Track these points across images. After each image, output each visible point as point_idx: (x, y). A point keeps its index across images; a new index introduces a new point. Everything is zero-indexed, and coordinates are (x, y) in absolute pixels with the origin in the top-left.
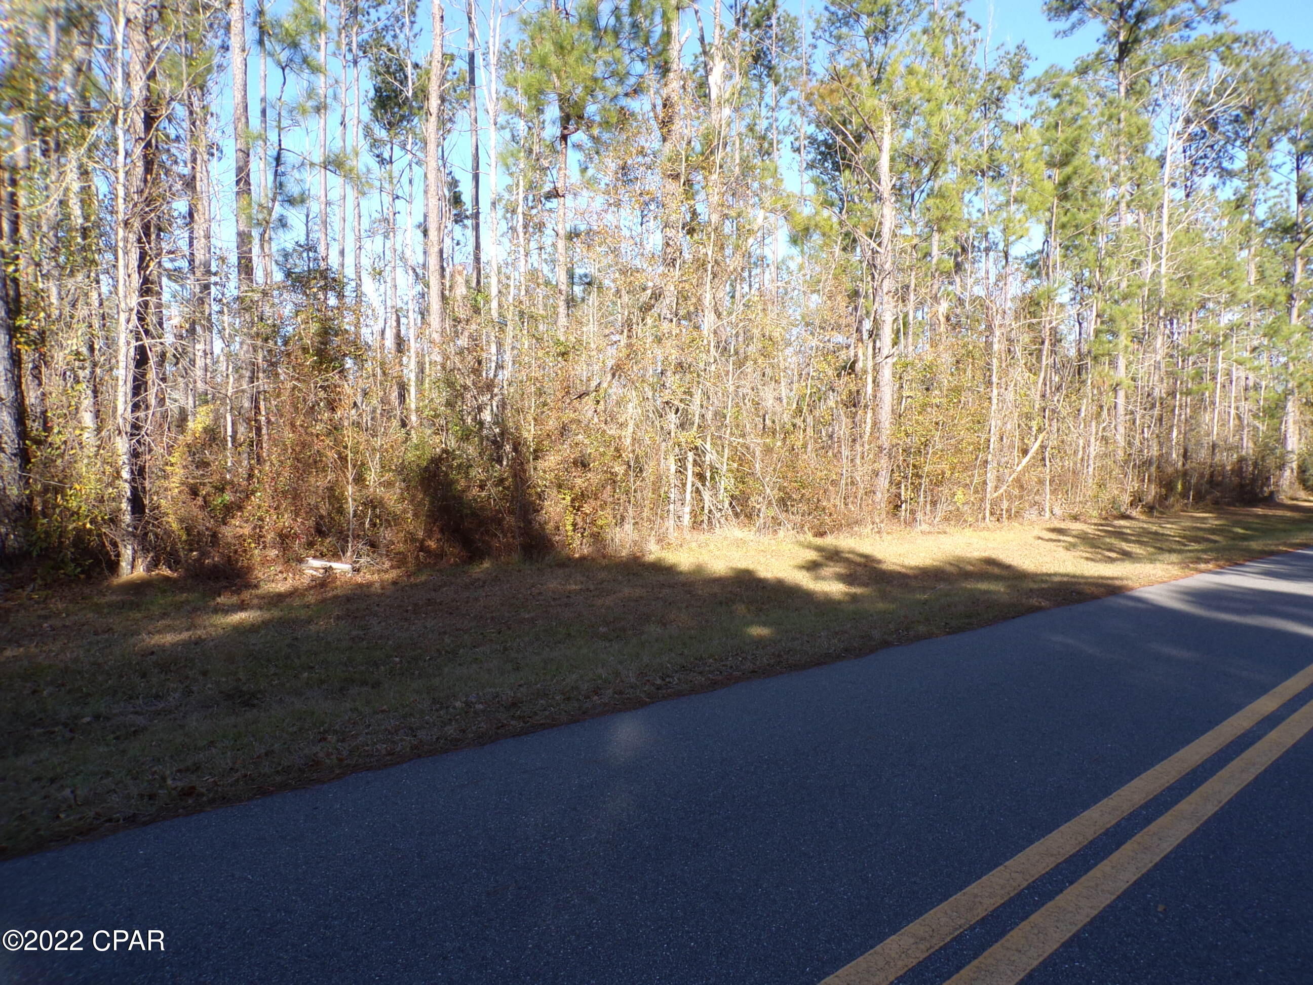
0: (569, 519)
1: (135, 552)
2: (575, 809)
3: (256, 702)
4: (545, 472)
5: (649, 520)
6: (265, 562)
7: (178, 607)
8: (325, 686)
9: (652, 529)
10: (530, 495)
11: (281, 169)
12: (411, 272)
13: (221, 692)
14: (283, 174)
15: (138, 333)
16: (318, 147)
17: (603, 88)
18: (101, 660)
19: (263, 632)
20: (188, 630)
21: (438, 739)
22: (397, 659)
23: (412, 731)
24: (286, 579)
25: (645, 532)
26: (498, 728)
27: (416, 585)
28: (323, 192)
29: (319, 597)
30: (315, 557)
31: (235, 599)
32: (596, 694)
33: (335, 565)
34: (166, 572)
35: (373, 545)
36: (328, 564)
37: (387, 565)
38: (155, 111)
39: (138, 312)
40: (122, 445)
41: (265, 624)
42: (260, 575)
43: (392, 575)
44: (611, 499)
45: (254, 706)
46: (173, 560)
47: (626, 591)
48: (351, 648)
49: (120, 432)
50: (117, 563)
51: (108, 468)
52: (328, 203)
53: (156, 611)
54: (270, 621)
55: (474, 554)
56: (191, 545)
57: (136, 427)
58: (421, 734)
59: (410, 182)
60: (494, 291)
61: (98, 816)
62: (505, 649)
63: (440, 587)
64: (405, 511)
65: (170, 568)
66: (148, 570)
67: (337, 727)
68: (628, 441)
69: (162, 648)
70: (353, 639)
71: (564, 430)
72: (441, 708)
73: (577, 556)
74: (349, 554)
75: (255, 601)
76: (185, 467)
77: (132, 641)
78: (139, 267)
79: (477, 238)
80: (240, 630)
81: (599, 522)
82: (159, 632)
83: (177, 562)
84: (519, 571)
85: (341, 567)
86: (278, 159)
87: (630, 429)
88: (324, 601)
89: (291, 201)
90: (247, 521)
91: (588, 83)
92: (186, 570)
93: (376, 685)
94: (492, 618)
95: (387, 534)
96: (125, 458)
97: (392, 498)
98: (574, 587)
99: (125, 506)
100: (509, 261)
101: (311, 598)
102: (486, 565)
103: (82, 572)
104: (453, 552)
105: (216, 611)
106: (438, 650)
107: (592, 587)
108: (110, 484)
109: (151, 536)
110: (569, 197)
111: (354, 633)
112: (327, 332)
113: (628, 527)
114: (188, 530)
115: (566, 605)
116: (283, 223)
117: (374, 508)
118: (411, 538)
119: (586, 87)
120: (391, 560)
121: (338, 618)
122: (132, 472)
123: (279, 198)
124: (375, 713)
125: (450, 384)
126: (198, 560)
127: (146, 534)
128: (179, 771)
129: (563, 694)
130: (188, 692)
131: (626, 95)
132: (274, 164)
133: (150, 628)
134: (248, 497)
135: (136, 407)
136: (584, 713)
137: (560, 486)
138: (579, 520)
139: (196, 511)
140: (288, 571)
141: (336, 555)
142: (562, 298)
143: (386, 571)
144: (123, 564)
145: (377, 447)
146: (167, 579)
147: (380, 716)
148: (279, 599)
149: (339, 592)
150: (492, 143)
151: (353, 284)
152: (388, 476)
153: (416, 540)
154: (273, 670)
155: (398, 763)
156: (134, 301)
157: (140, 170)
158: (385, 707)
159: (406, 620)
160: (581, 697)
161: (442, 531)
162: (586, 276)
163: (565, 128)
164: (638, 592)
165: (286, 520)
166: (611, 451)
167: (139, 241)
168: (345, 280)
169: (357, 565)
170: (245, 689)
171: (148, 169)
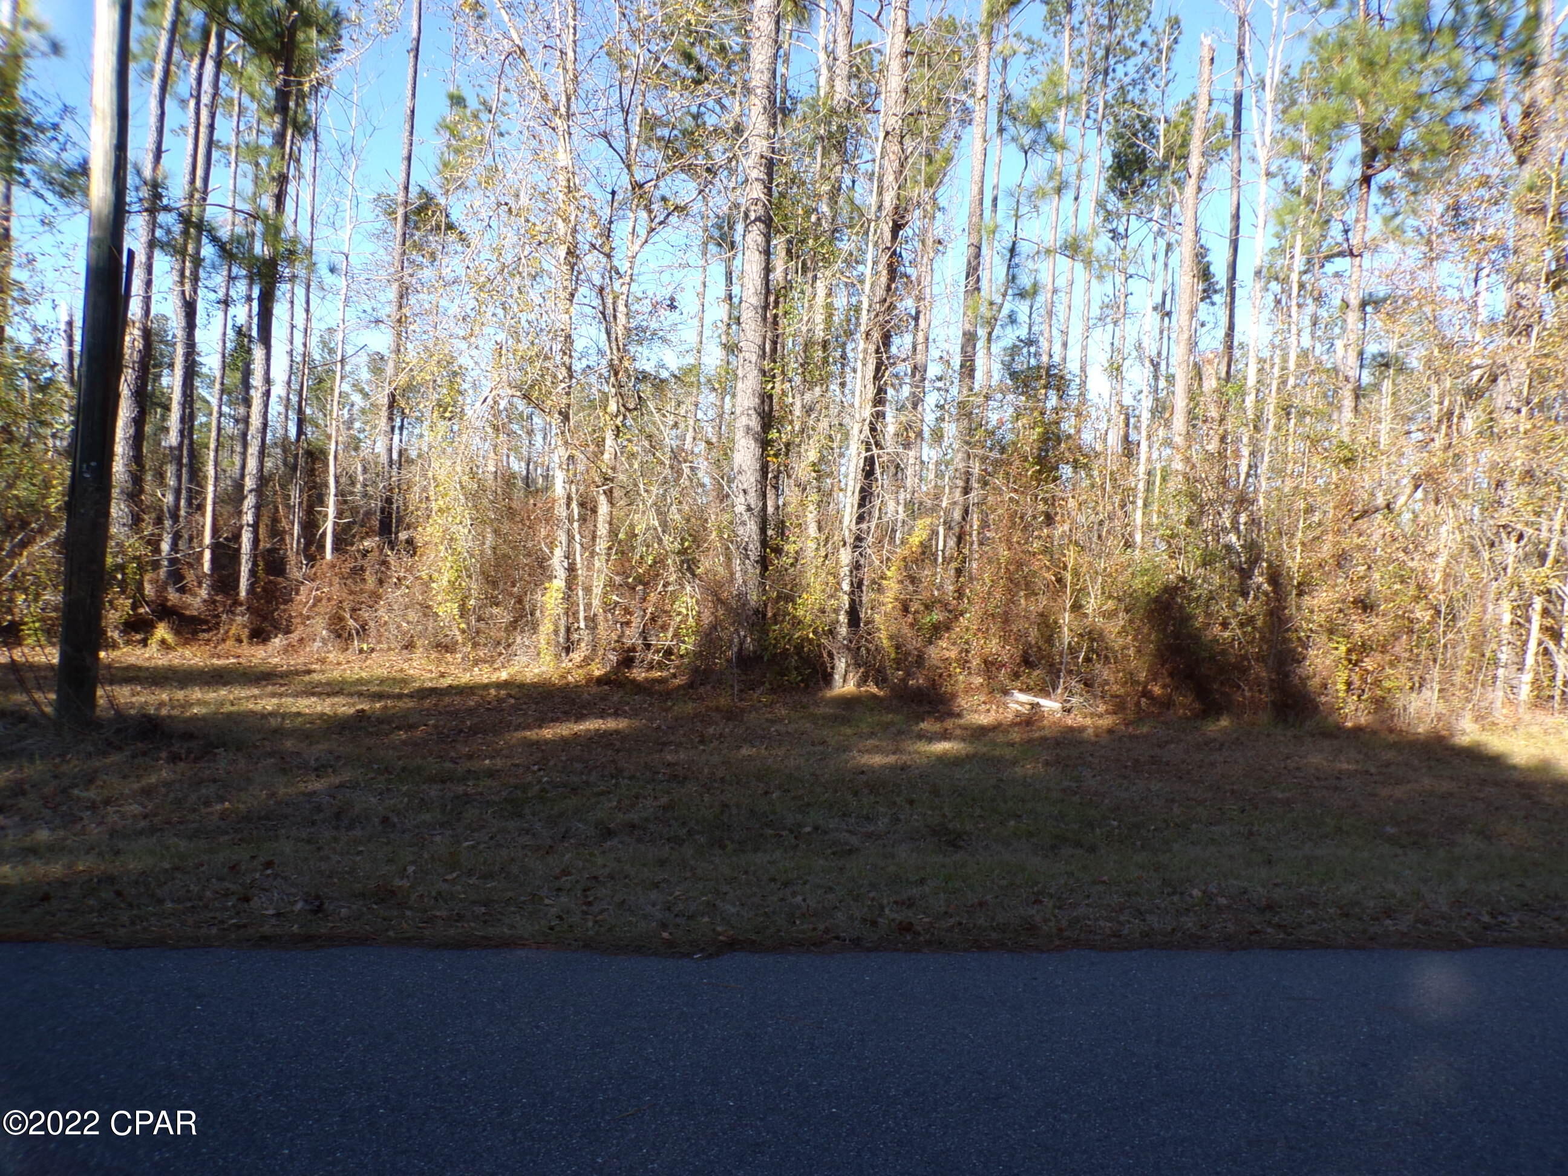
0: (1343, 676)
1: (848, 666)
2: (1365, 1065)
3: (962, 843)
4: (1312, 612)
5: (1464, 687)
6: (968, 690)
7: (886, 727)
8: (1034, 840)
9: (1468, 700)
10: (1290, 640)
11: (1016, 260)
12: (1147, 363)
13: (927, 826)
14: (1017, 266)
15: (868, 443)
16: (1048, 229)
17: (1431, 106)
18: (818, 772)
19: (968, 767)
20: (894, 753)
21: (1173, 930)
22: (1115, 823)
23: (1140, 913)
24: (988, 711)
25: (1456, 702)
26: (1251, 933)
27: (1137, 737)
28: (1050, 279)
29: (1025, 736)
30: (1021, 690)
31: (937, 727)
32: (1389, 917)
33: (1043, 702)
34: (874, 690)
35: (1088, 684)
36: (1036, 700)
37: (1102, 708)
38: (903, 217)
39: (871, 423)
40: (845, 556)
41: (969, 758)
42: (963, 703)
43: (1107, 722)
44: (1407, 655)
45: (961, 847)
46: (881, 679)
47: (1427, 782)
48: (1063, 801)
49: (845, 544)
50: (831, 675)
51: (831, 578)
52: (1055, 291)
53: (865, 728)
54: (974, 755)
55: (1211, 708)
56: (898, 664)
57: (859, 539)
58: (1153, 920)
59: (1154, 258)
60: (1251, 381)
61: (827, 931)
62: (1251, 834)
63: (1167, 742)
64: (1125, 648)
65: (877, 685)
66: (859, 686)
67: (1052, 891)
68: (1438, 577)
69: (872, 769)
70: (1064, 791)
71: (1342, 559)
72: (1174, 893)
73: (1349, 724)
74: (1059, 691)
75: (958, 732)
76: (901, 582)
77: (844, 756)
78: (875, 378)
79: (1231, 316)
80: (942, 759)
81: (1387, 684)
82: (868, 751)
83: (885, 680)
84: (1268, 735)
85: (1050, 705)
86: (1013, 251)
87: (1441, 561)
88: (1030, 741)
89: (1022, 295)
90: (954, 644)
91: (1410, 103)
92: (892, 690)
93: (1092, 849)
94: (1233, 792)
95: (1104, 673)
96: (846, 570)
97: (1113, 629)
98: (1345, 766)
99: (843, 618)
100: (1277, 342)
101: (1016, 736)
102: (1224, 722)
103: (802, 681)
104: (1185, 702)
105: (921, 736)
106: (1165, 821)
107: (1373, 770)
108: (831, 596)
109: (863, 651)
110: (1367, 255)
111: (1066, 783)
112: (1051, 438)
113: (1431, 694)
114: (898, 647)
115: (1336, 789)
116: (1012, 319)
117: (1093, 640)
118: (1130, 679)
119: (1406, 109)
120: (1105, 703)
121: (1047, 763)
122: (852, 584)
123: (1010, 292)
124: (1094, 883)
125: (1193, 497)
126: (904, 680)
127: (859, 648)
128: (896, 902)
129: (1341, 908)
130: (896, 820)
131: (1466, 108)
132: (1008, 256)
133: (861, 745)
134: (956, 618)
135: (860, 519)
136: (1372, 939)
137: (1331, 632)
138: (1355, 678)
139: (906, 630)
140: (991, 703)
141: (1044, 692)
142: (1350, 386)
143: (1100, 716)
144: (837, 677)
145: (1100, 570)
146: (874, 696)
147: (1101, 888)
148: (980, 732)
149: (1046, 732)
150: (1262, 198)
151: (1078, 381)
152: (1110, 604)
153: (1138, 683)
154: (978, 812)
155: (1126, 949)
156: (867, 412)
157: (884, 279)
158: (1105, 878)
159: (1125, 777)
160: (1365, 917)
161: (1171, 675)
162: (1382, 355)
163: (1369, 167)
164: (1446, 786)
165: (994, 646)
166: (1412, 591)
167: (877, 351)
168: (1068, 377)
169: (1068, 705)
170: (950, 826)
171: (892, 278)
